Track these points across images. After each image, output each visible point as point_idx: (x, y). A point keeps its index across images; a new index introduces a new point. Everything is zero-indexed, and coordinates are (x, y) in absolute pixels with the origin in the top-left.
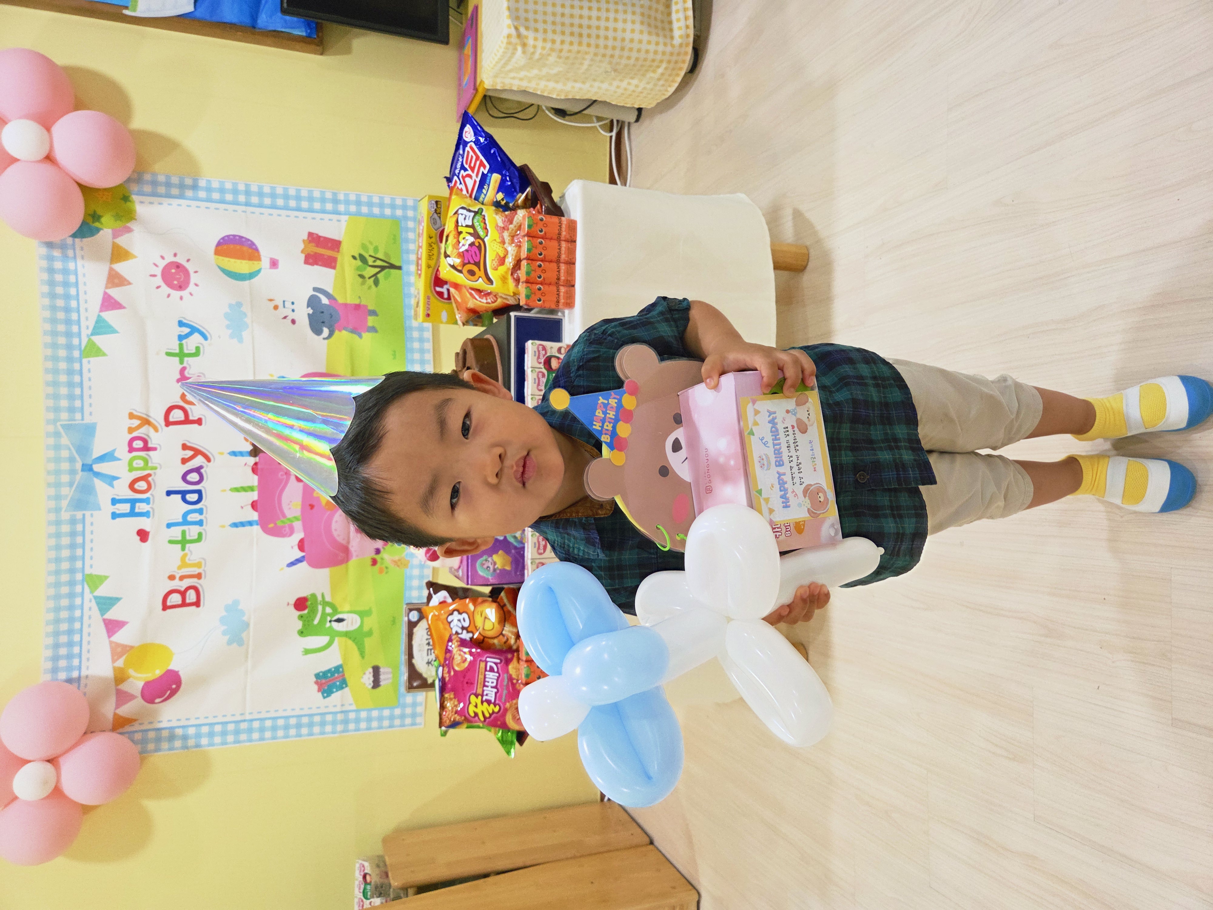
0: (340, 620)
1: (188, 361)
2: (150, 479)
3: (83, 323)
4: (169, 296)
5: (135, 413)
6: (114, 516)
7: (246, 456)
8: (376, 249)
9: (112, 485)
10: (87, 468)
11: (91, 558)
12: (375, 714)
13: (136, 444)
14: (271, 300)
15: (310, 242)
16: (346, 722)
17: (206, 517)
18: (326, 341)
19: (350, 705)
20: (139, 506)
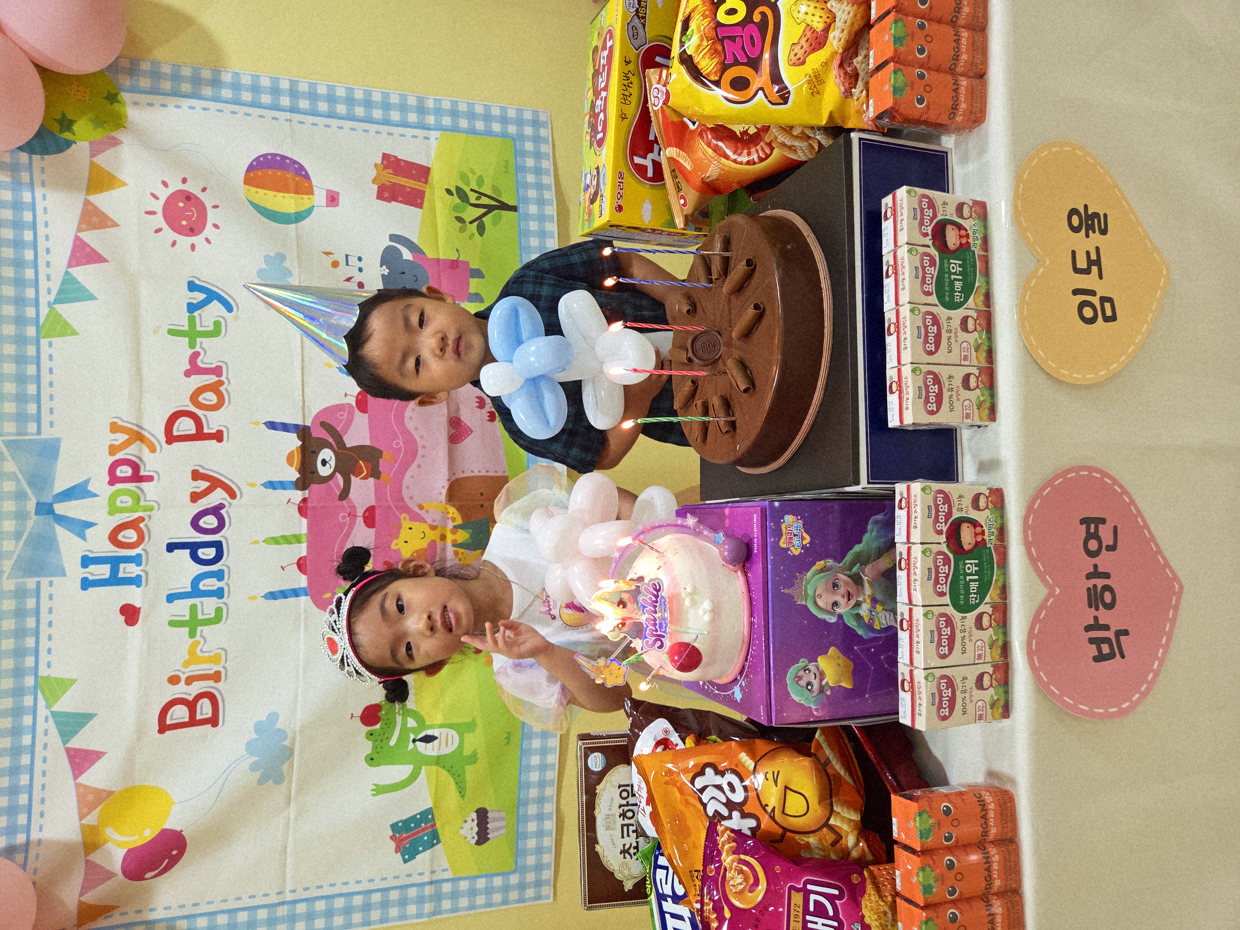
0: (428, 739)
1: (201, 343)
2: (142, 525)
3: (43, 285)
4: (174, 243)
5: (120, 423)
6: (86, 584)
7: (290, 489)
8: (481, 181)
9: (83, 537)
10: (46, 509)
11: (49, 651)
12: (481, 883)
13: (121, 472)
14: (328, 254)
15: (385, 167)
16: (437, 898)
17: (228, 585)
19: (444, 870)
20: (125, 568)
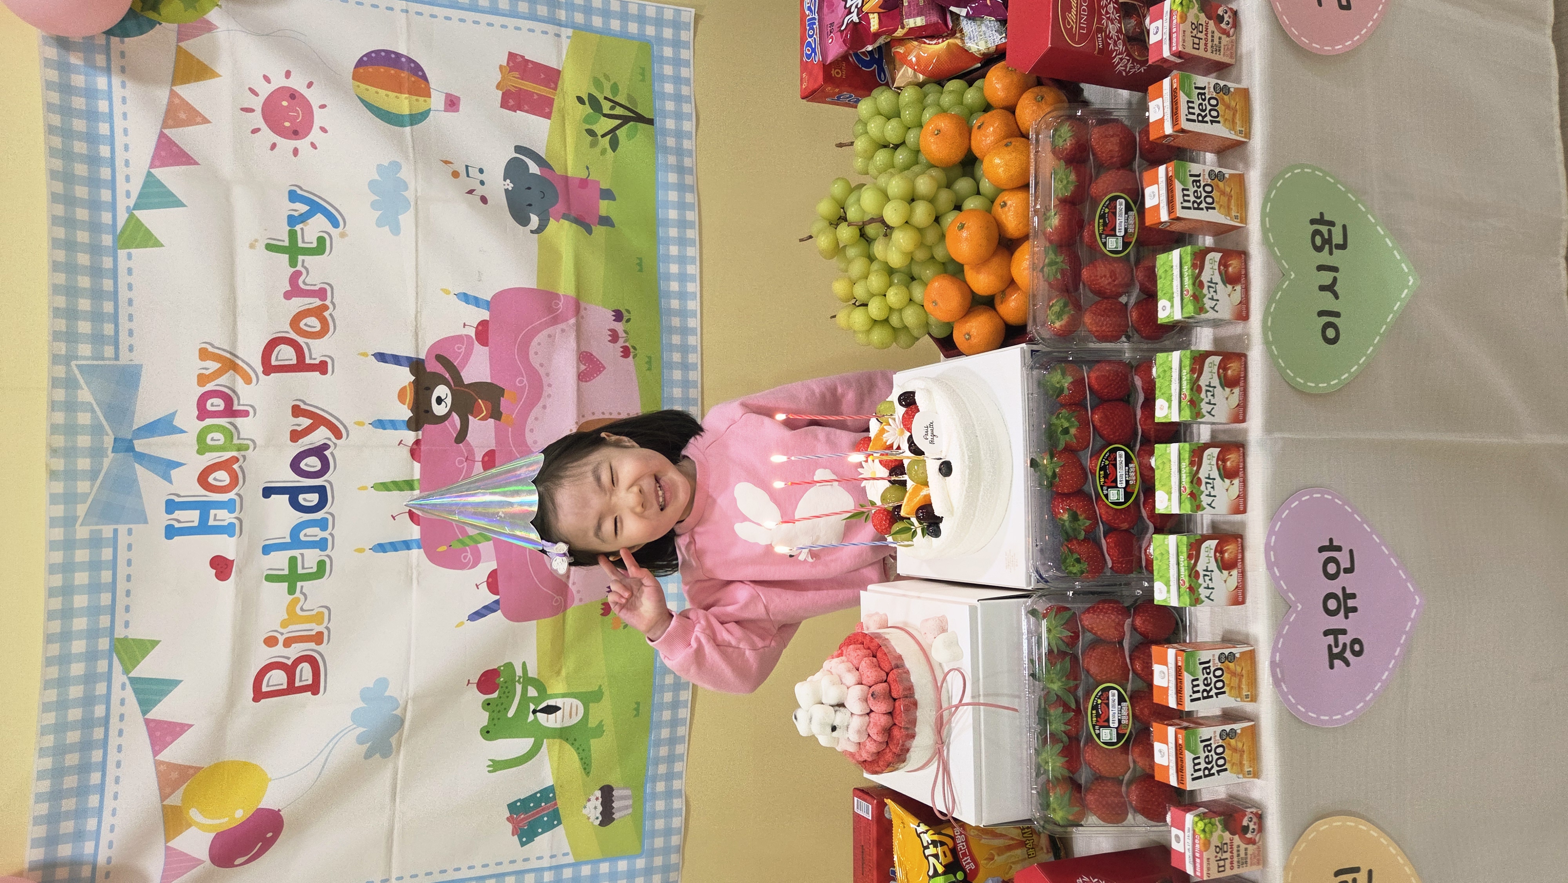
0: (550, 710)
1: (303, 261)
2: (235, 466)
3: (121, 186)
4: (273, 146)
5: (210, 349)
6: (171, 532)
7: (402, 429)
8: (615, 88)
9: (168, 478)
10: (125, 446)
11: (127, 609)
12: (604, 868)
13: (212, 405)
14: (446, 162)
15: (511, 69)
17: (331, 534)
18: (536, 235)
19: (564, 855)
20: (215, 515)
